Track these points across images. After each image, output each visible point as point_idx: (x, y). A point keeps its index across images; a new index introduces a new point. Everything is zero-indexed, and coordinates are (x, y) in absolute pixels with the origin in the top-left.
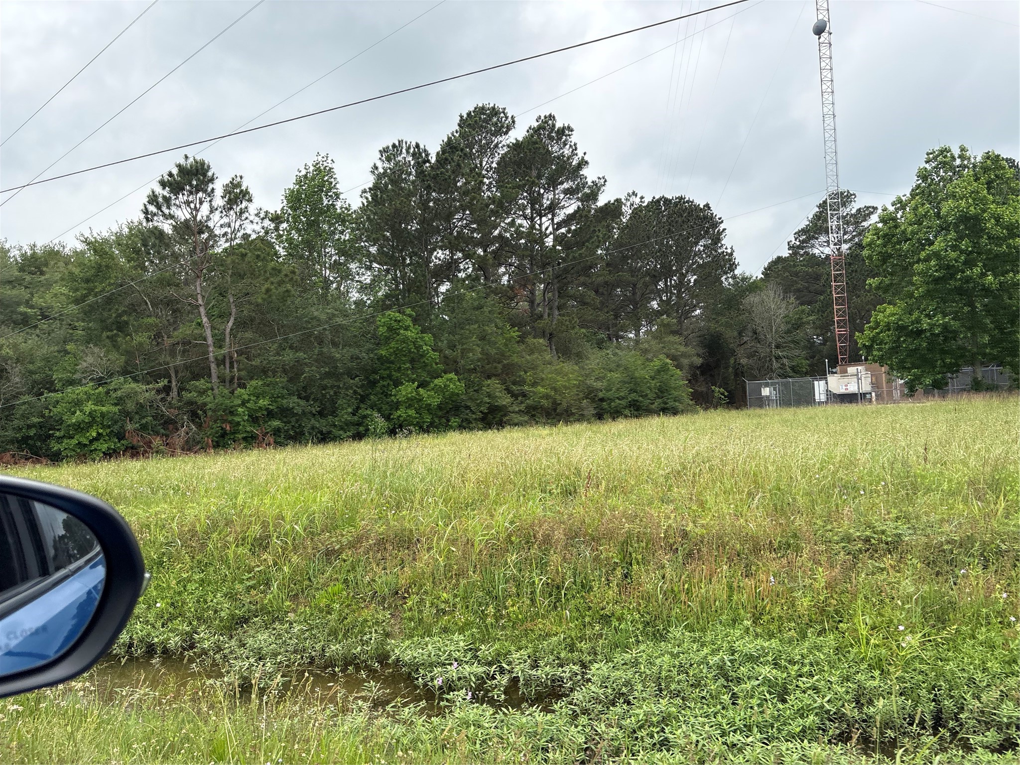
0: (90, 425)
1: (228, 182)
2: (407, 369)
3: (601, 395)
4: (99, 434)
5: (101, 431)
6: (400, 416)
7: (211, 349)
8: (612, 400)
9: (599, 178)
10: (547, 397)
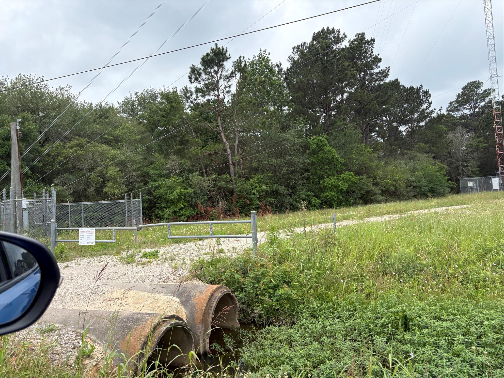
0: (179, 200)
1: (236, 60)
2: (326, 169)
3: (415, 184)
4: (184, 206)
5: (185, 204)
6: (327, 196)
7: (230, 157)
8: (421, 188)
9: (386, 68)
10: (393, 185)
